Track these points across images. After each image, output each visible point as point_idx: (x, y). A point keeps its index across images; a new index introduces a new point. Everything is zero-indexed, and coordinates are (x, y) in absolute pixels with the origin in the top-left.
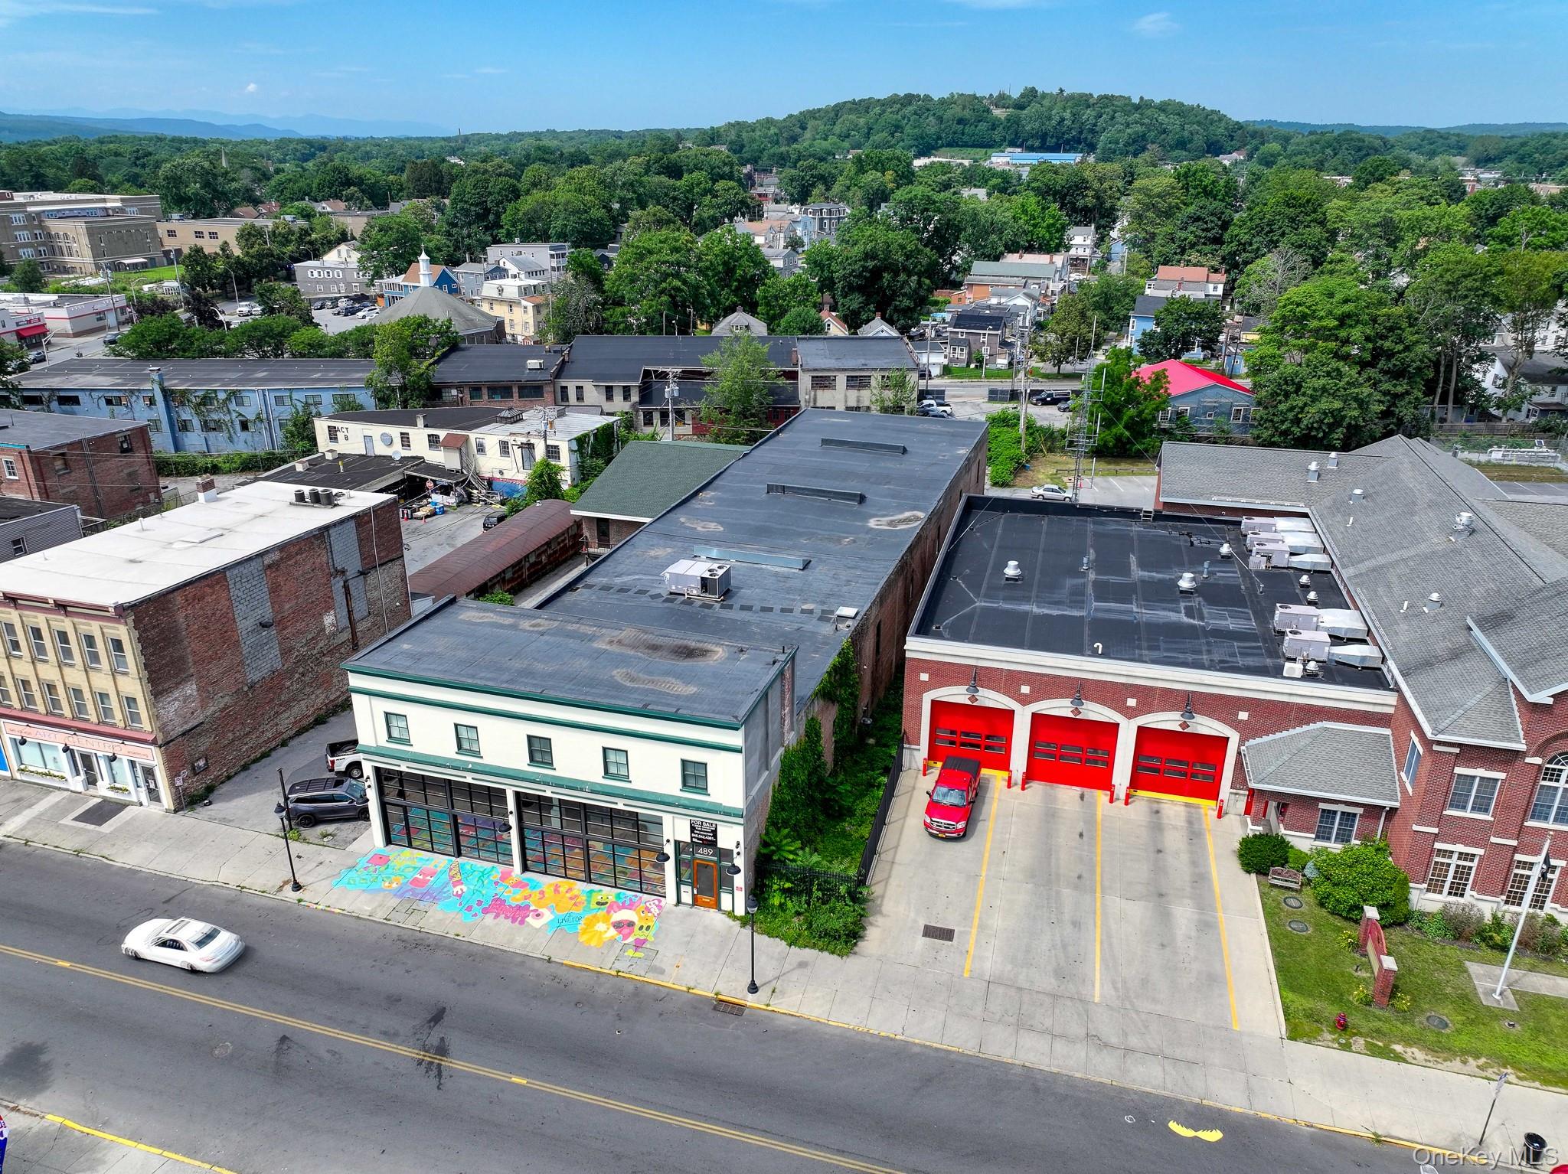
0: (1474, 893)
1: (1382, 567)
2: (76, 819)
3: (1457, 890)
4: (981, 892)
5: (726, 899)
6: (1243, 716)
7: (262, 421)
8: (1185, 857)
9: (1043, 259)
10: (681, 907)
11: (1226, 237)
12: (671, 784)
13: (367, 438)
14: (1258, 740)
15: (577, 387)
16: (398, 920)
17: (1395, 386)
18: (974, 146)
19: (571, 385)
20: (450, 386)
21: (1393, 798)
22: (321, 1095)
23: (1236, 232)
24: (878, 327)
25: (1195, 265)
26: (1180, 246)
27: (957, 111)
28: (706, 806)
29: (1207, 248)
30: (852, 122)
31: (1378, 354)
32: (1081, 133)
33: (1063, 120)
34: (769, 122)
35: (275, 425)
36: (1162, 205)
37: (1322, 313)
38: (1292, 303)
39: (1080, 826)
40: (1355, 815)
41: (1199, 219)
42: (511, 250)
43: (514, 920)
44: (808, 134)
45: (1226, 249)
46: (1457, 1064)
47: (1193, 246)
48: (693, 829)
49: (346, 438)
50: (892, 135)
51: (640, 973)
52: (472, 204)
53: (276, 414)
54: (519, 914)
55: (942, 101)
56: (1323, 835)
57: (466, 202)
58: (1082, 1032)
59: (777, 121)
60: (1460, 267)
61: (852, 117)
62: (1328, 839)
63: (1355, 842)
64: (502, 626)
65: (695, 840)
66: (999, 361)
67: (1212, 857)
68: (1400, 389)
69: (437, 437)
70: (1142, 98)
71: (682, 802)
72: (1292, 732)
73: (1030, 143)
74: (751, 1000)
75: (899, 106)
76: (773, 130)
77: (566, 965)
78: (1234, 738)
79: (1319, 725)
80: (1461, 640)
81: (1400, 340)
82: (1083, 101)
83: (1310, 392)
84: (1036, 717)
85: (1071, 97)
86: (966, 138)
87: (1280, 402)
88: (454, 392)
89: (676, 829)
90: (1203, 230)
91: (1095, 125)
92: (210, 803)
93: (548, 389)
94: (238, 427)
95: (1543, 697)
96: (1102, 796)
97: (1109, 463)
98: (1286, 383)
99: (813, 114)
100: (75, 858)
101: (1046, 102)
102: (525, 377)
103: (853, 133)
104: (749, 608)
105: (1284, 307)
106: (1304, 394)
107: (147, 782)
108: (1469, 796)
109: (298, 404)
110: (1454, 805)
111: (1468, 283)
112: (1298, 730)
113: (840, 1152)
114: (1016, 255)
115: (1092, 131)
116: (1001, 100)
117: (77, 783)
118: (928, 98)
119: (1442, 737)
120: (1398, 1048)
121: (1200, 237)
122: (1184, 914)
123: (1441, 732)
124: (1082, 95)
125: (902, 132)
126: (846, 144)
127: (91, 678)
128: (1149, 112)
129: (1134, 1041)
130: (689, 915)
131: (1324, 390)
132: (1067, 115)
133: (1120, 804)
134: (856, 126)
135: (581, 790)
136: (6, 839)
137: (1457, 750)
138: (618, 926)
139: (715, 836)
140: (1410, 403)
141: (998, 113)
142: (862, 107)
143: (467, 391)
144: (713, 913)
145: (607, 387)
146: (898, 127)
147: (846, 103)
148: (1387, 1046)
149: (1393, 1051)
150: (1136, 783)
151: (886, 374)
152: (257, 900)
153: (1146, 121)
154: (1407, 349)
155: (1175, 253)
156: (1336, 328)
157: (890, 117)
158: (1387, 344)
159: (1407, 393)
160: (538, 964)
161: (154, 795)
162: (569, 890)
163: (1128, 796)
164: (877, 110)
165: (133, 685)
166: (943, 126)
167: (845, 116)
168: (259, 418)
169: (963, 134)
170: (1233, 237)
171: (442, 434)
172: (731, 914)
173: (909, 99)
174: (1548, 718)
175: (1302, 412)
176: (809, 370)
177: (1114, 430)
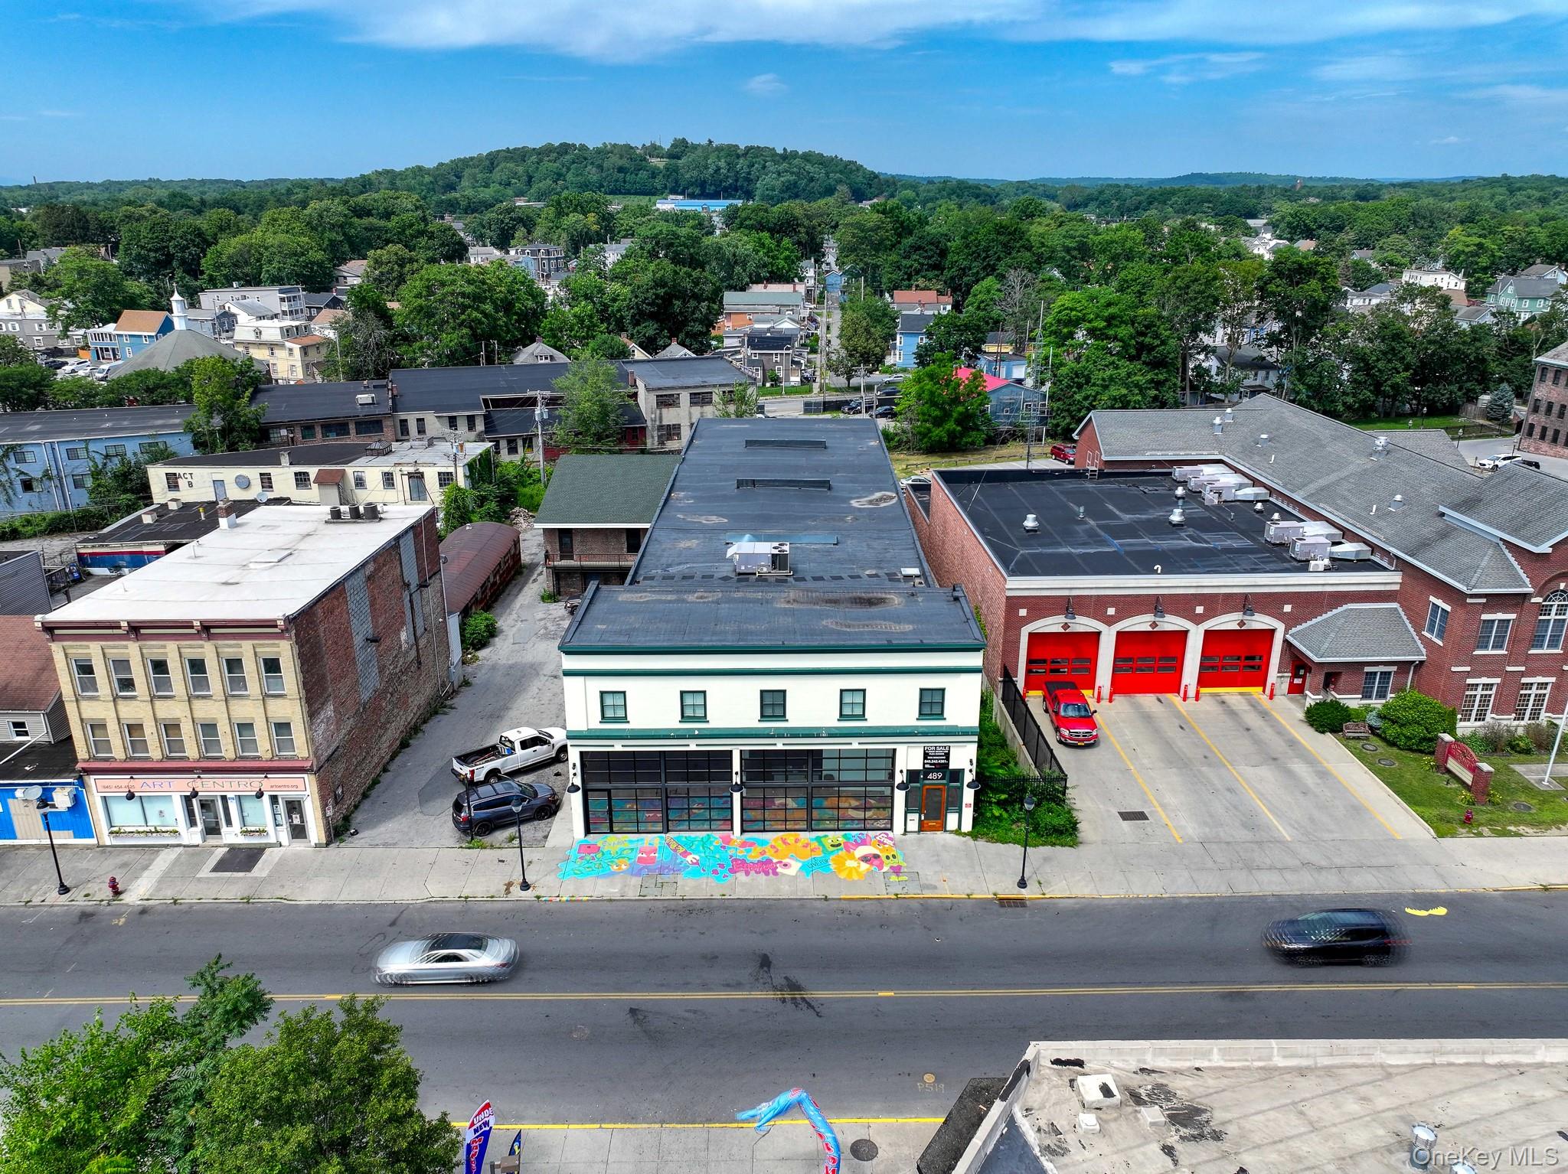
0: (1493, 715)
1: (1328, 486)
2: (215, 870)
3: (1481, 717)
4: (1140, 781)
5: (952, 820)
6: (1288, 608)
7: (50, 478)
8: (1269, 730)
9: (787, 288)
10: (909, 836)
11: (947, 264)
12: (907, 714)
13: (218, 484)
14: (1299, 628)
15: (418, 420)
16: (652, 894)
17: (1157, 374)
18: (636, 193)
19: (412, 418)
20: (279, 426)
21: (1420, 653)
22: (712, 1046)
23: (955, 259)
24: (676, 350)
25: (922, 289)
26: (906, 273)
27: (615, 160)
28: (944, 730)
29: (930, 274)
30: (511, 171)
31: (1141, 348)
32: (737, 181)
33: (718, 169)
34: (419, 170)
35: (69, 483)
36: (876, 238)
37: (1092, 316)
38: (1066, 309)
39: (1177, 722)
40: (1390, 673)
41: (919, 248)
42: (231, 294)
43: (767, 874)
44: (465, 183)
45: (947, 274)
46: (1554, 830)
47: (918, 272)
48: (926, 755)
49: (190, 485)
50: (555, 182)
51: (913, 891)
52: (150, 250)
53: (68, 470)
54: (767, 867)
55: (598, 151)
56: (1367, 695)
57: (143, 247)
58: (1298, 863)
59: (429, 169)
60: (1188, 274)
61: (511, 165)
62: (1370, 697)
63: (1390, 696)
64: (670, 602)
65: (927, 766)
66: (792, 379)
67: (1288, 727)
68: (1161, 377)
69: (306, 474)
70: (785, 149)
71: (921, 730)
72: (1325, 616)
73: (690, 190)
74: (1025, 893)
75: (555, 155)
76: (427, 179)
77: (845, 899)
78: (1280, 627)
79: (1345, 607)
80: (1439, 524)
81: (1157, 336)
82: (731, 153)
83: (1100, 382)
84: (1121, 636)
85: (720, 149)
86: (627, 186)
87: (1075, 393)
88: (284, 432)
89: (910, 758)
90: (924, 257)
91: (749, 173)
92: (356, 832)
93: (387, 423)
94: (19, 487)
95: (1545, 548)
96: (1175, 699)
97: (943, 457)
98: (1077, 376)
99: (466, 163)
100: (246, 906)
101: (699, 152)
102: (362, 413)
103: (513, 181)
104: (821, 579)
105: (1060, 312)
106: (1094, 385)
107: (290, 817)
108: (1489, 637)
109: (97, 456)
110: (1479, 647)
111: (1195, 287)
112: (1330, 614)
113: (1193, 983)
114: (761, 286)
115: (748, 180)
116: (654, 150)
117: (193, 836)
118: (583, 147)
119: (1475, 591)
120: (1512, 828)
121: (923, 264)
122: (1300, 768)
123: (1474, 587)
124: (730, 146)
125: (565, 180)
126: (510, 191)
127: (231, 708)
128: (796, 161)
129: (1338, 861)
130: (921, 840)
131: (1111, 379)
132: (722, 164)
133: (1191, 701)
134: (515, 175)
135: (818, 736)
136: (145, 902)
137: (1484, 600)
138: (866, 859)
139: (948, 759)
140: (1170, 388)
141: (655, 161)
142: (519, 155)
143: (298, 430)
144: (940, 835)
145: (450, 417)
146: (559, 176)
147: (499, 151)
148: (1504, 829)
149: (1511, 831)
150: (1203, 681)
151: (727, 389)
152: (489, 906)
153: (795, 170)
154: (1163, 343)
155: (903, 279)
156: (1105, 328)
157: (548, 165)
158: (1148, 340)
159: (1166, 380)
160: (818, 904)
161: (299, 832)
162: (797, 841)
163: (1198, 693)
164: (534, 158)
165: (290, 708)
166: (604, 175)
167: (503, 165)
168: (47, 475)
169: (625, 182)
170: (953, 263)
171: (313, 471)
172: (958, 832)
173: (565, 148)
174: (1546, 565)
175: (1094, 400)
176: (654, 390)
177: (947, 427)
